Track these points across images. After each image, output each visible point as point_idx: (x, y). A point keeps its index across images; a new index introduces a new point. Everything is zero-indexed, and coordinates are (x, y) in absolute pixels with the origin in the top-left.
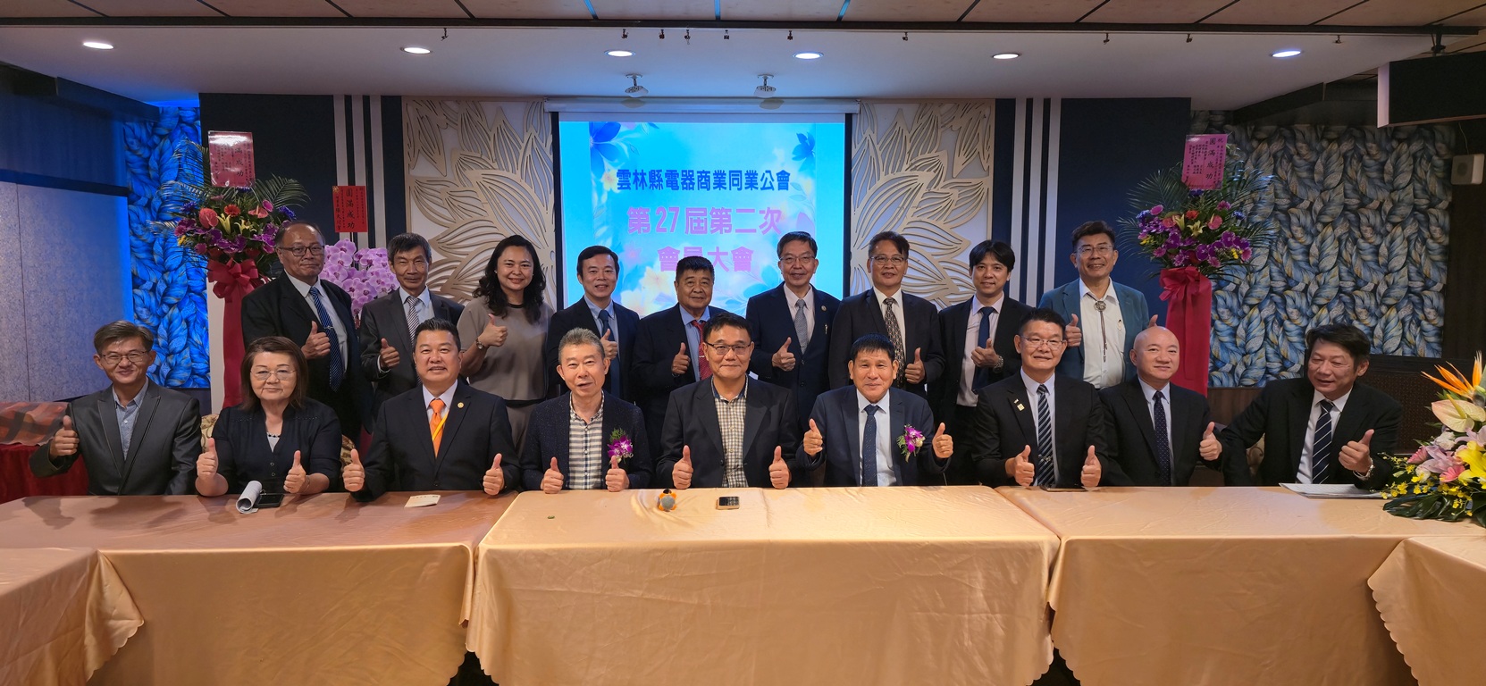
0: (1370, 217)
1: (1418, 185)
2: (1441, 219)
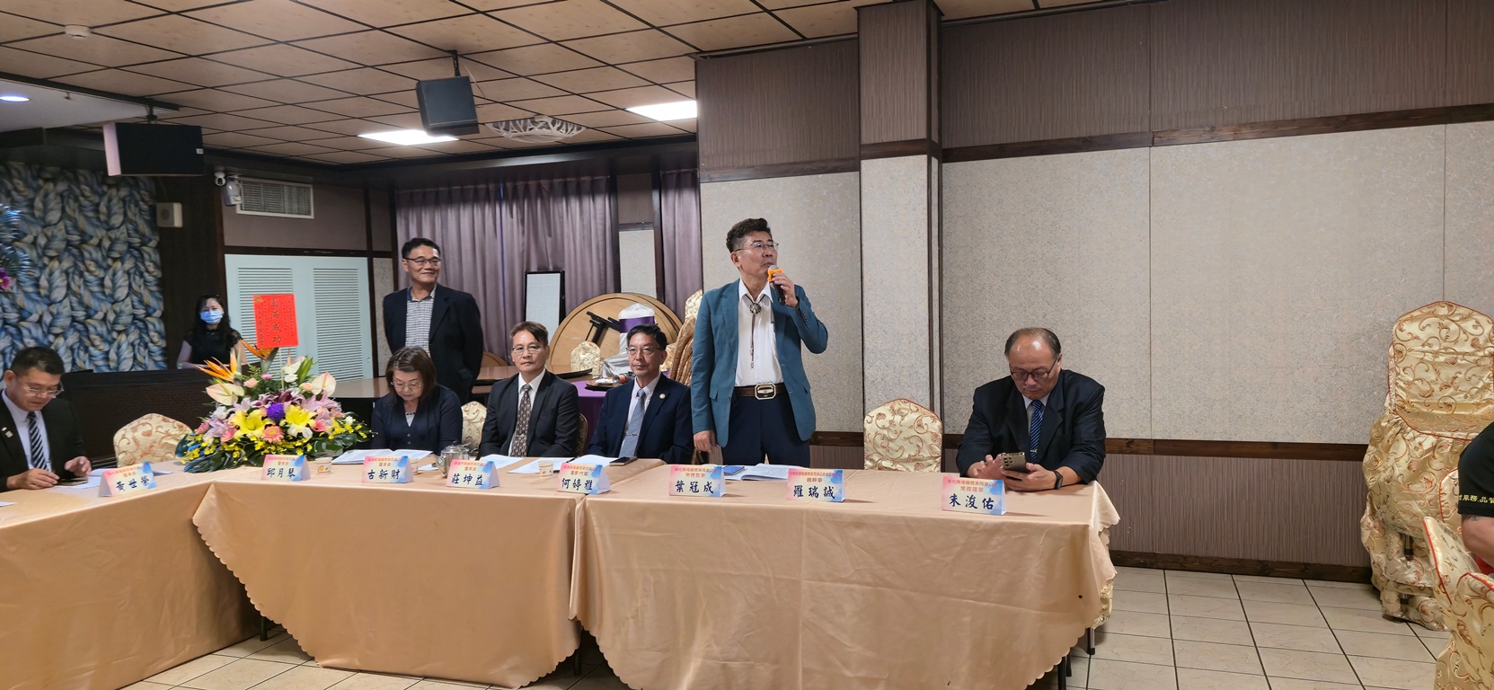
0: (91, 252)
1: (130, 226)
2: (153, 256)
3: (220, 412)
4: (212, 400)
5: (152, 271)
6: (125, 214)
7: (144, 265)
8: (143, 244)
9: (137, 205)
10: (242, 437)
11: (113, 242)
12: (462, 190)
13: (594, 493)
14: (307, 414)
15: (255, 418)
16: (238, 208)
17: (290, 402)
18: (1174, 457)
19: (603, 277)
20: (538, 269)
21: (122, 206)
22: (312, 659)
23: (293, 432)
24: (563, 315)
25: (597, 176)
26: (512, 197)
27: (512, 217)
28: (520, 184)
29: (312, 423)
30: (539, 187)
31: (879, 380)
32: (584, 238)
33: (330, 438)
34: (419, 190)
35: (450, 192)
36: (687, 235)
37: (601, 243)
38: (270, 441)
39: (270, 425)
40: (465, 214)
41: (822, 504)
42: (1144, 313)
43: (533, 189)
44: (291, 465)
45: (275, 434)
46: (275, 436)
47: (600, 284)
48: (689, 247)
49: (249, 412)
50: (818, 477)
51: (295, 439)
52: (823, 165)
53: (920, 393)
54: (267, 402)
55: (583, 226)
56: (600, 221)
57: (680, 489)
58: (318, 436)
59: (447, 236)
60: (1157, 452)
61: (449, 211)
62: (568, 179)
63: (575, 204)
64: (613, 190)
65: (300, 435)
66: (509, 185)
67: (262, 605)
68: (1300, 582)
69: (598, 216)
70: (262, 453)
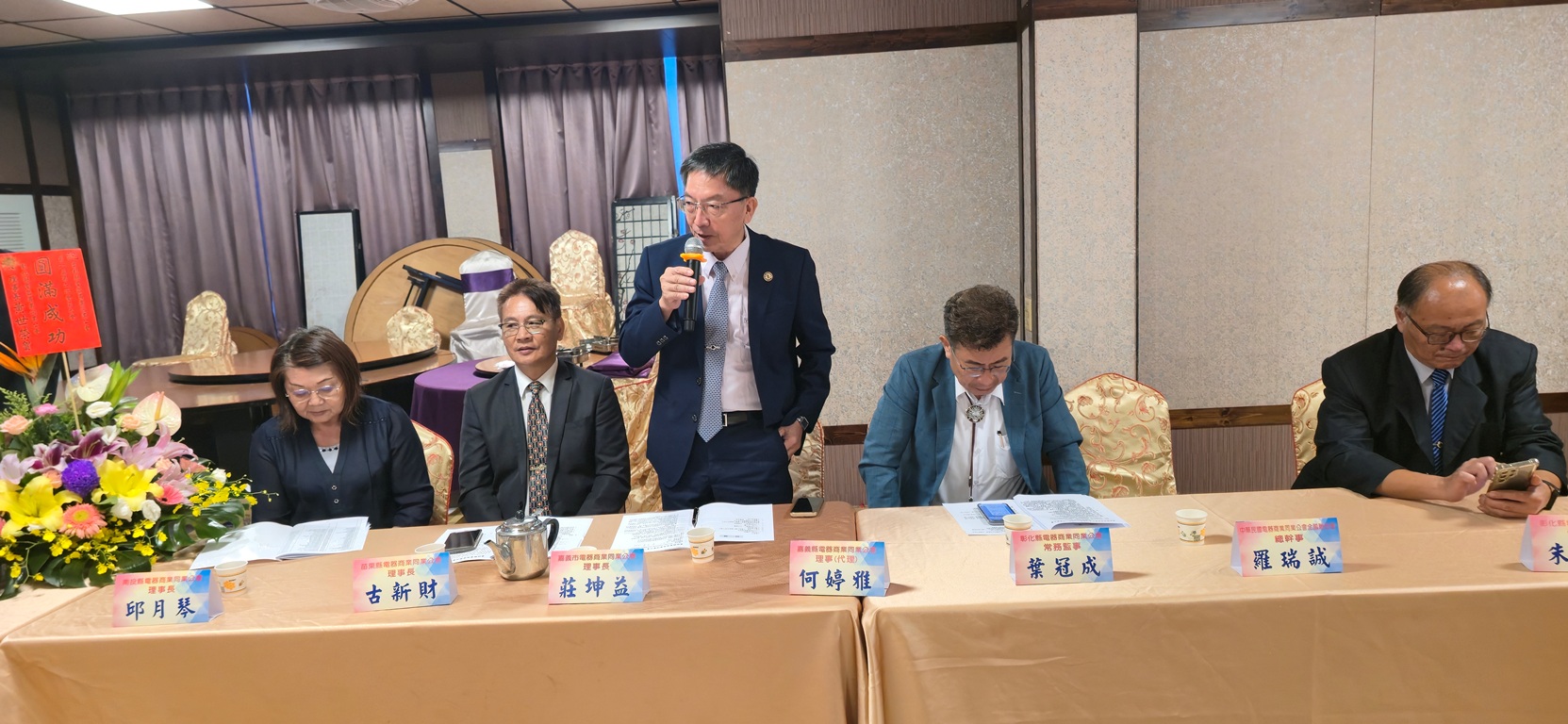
10: (21, 533)
12: (182, 94)
14: (142, 473)
15: (39, 492)
17: (103, 455)
19: (418, 217)
20: (316, 207)
23: (122, 511)
24: (361, 275)
25: (399, 74)
26: (265, 104)
27: (269, 135)
28: (278, 85)
29: (157, 490)
30: (309, 90)
32: (384, 162)
33: (196, 513)
34: (108, 95)
35: (161, 97)
36: (541, 157)
37: (412, 170)
38: (81, 534)
39: (73, 504)
40: (191, 129)
43: (299, 95)
45: (87, 521)
46: (90, 523)
47: (416, 226)
48: (544, 172)
49: (23, 484)
50: (1294, 533)
51: (127, 525)
54: (55, 458)
55: (382, 144)
56: (408, 138)
57: (1037, 573)
58: (172, 513)
61: (163, 124)
62: (354, 79)
63: (366, 113)
64: (425, 94)
65: (138, 516)
66: (260, 86)
69: (405, 131)
70: (67, 560)
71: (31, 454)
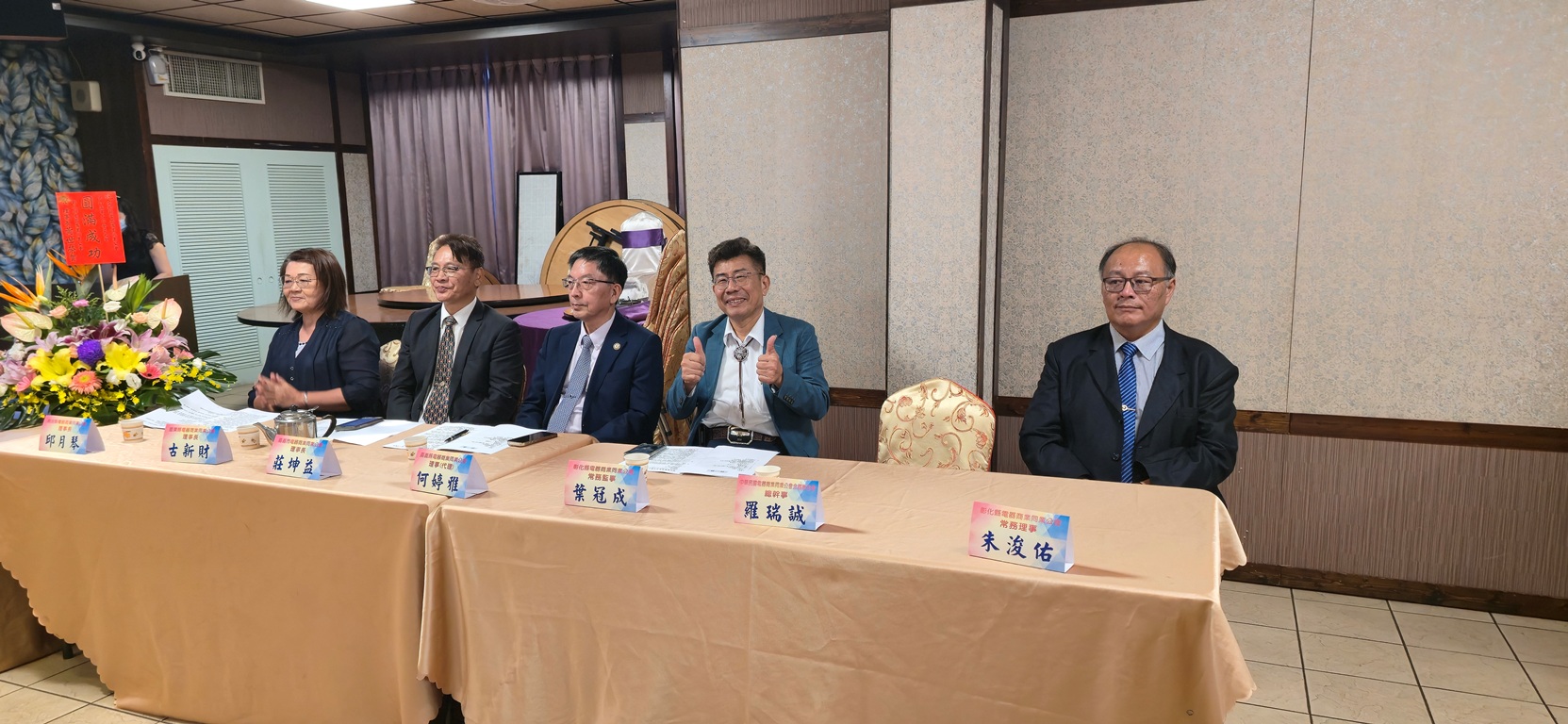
1: (39, 109)
2: (71, 146)
3: (16, 351)
4: (8, 334)
5: (72, 166)
6: (32, 95)
7: (60, 157)
8: (58, 131)
9: (47, 83)
10: (42, 385)
11: (19, 128)
12: (443, 73)
13: (460, 496)
14: (137, 354)
15: (62, 360)
16: (166, 88)
17: (111, 338)
18: (1317, 438)
19: (606, 180)
20: (532, 169)
21: (28, 84)
22: (112, 693)
23: (114, 379)
24: (559, 222)
25: (598, 55)
26: (500, 81)
27: (501, 106)
28: (509, 65)
29: (142, 367)
30: (531, 68)
31: (909, 325)
32: (583, 131)
33: (167, 388)
34: (394, 72)
35: (429, 75)
37: (605, 138)
38: (81, 391)
39: (82, 370)
40: (448, 102)
41: (784, 535)
42: (1289, 236)
43: (524, 71)
44: (75, 432)
45: (88, 382)
46: (88, 384)
47: (603, 189)
49: (54, 352)
50: (781, 490)
51: (116, 389)
52: (846, 21)
53: (965, 344)
54: (80, 338)
55: (582, 116)
56: (601, 111)
57: (580, 497)
58: (151, 386)
59: (427, 127)
60: (1292, 431)
61: (429, 97)
62: (565, 59)
63: (572, 88)
64: (617, 74)
65: (124, 383)
66: (497, 66)
67: (46, 618)
68: (1485, 616)
69: (600, 105)
70: (70, 407)
71: (69, 333)
